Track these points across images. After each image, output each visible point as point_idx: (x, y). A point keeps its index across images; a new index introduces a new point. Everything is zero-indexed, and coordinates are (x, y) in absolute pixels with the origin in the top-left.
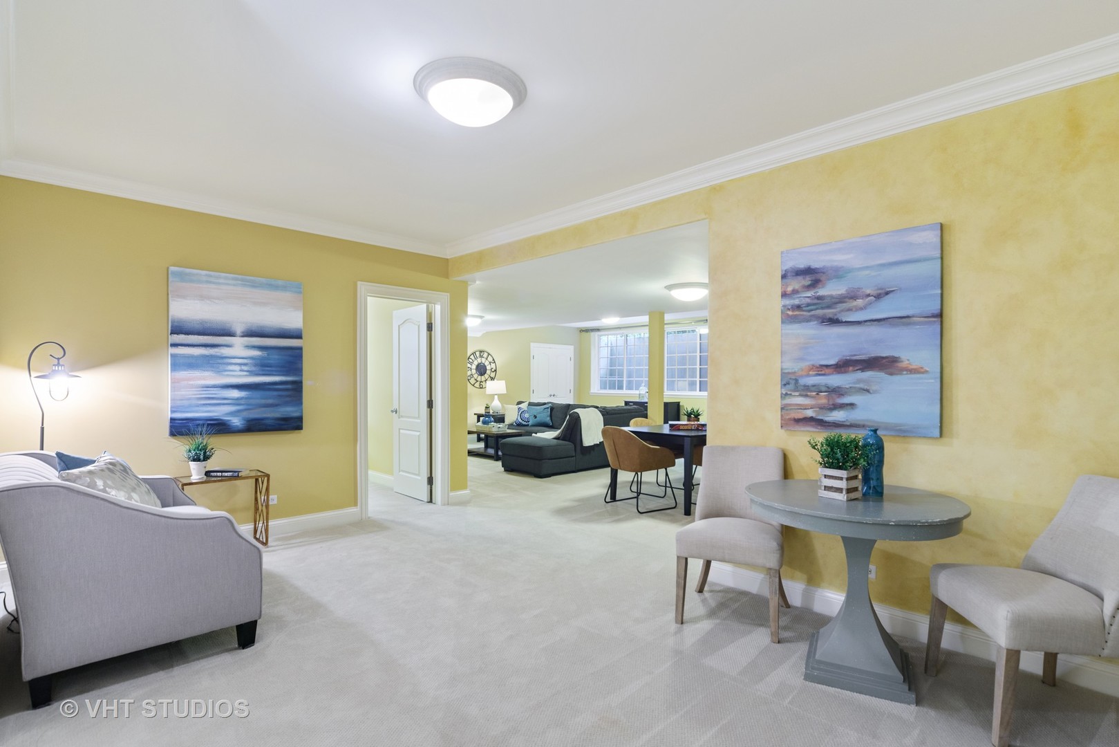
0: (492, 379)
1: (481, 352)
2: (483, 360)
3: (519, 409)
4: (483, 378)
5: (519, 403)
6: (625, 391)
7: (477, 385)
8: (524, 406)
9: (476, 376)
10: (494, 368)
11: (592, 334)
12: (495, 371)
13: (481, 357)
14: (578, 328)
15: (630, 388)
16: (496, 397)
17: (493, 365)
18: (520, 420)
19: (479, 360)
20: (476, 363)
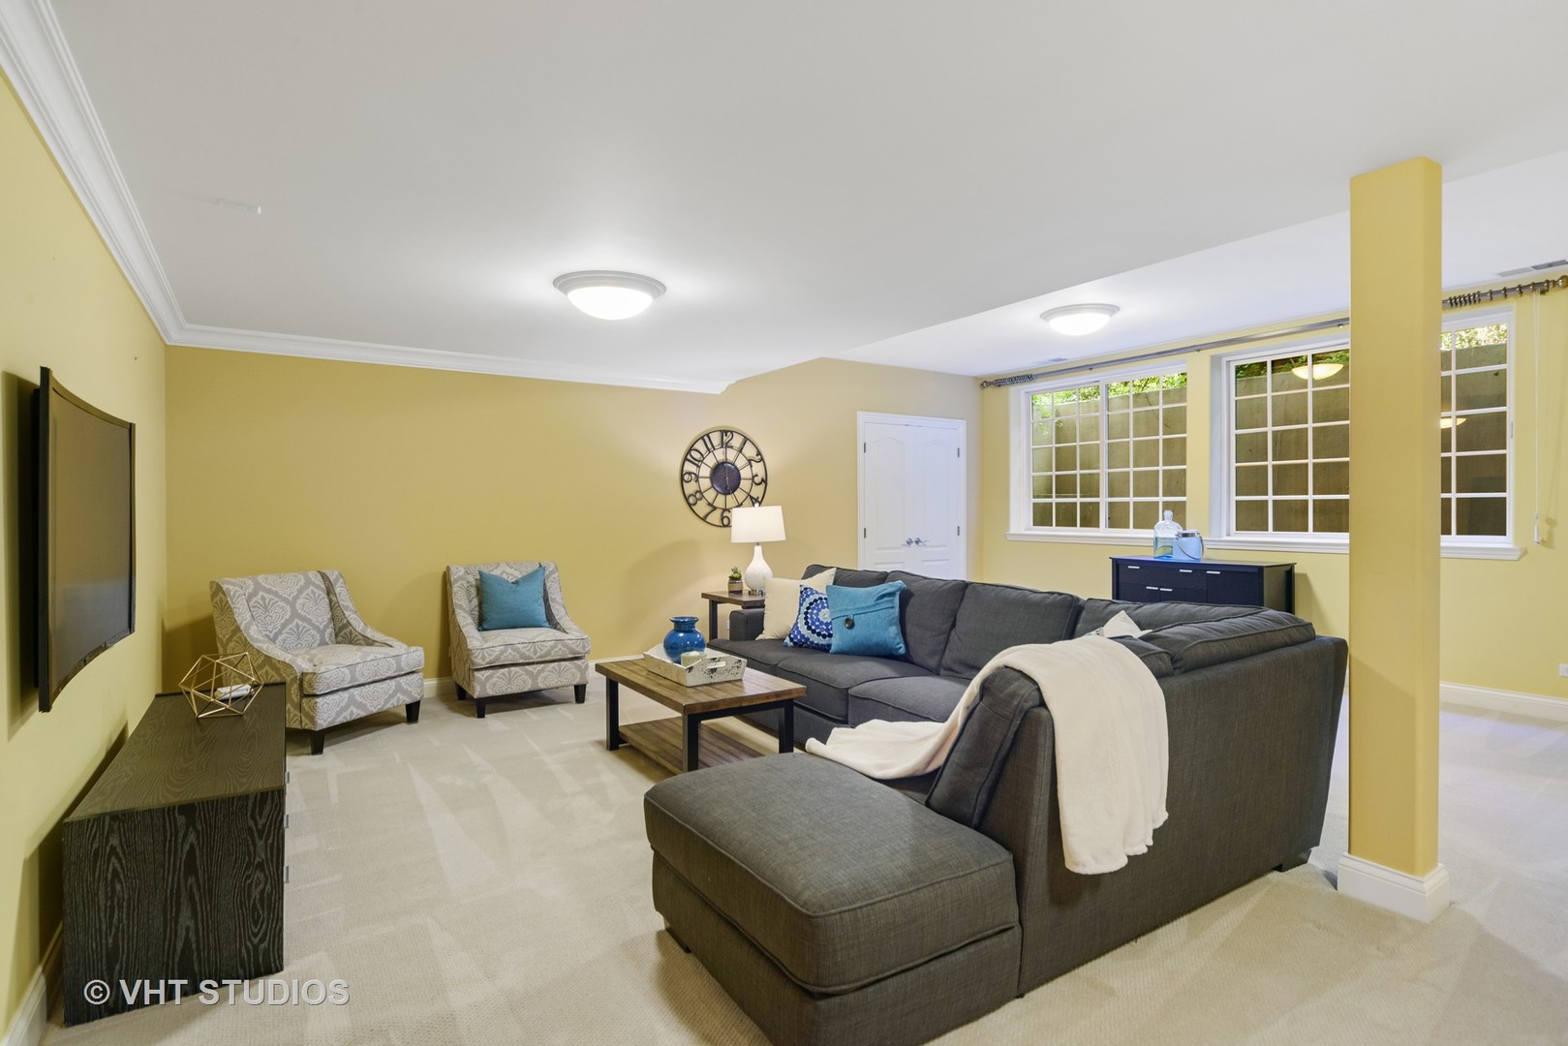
0: (754, 501)
1: (724, 432)
2: (731, 455)
3: (805, 592)
4: (731, 500)
5: (813, 570)
6: (1103, 531)
7: (715, 517)
8: (821, 583)
9: (710, 495)
10: (761, 475)
11: (1013, 390)
12: (764, 481)
13: (725, 445)
14: (976, 378)
15: (1117, 519)
16: (758, 550)
17: (758, 468)
18: (803, 630)
19: (720, 455)
20: (711, 461)
